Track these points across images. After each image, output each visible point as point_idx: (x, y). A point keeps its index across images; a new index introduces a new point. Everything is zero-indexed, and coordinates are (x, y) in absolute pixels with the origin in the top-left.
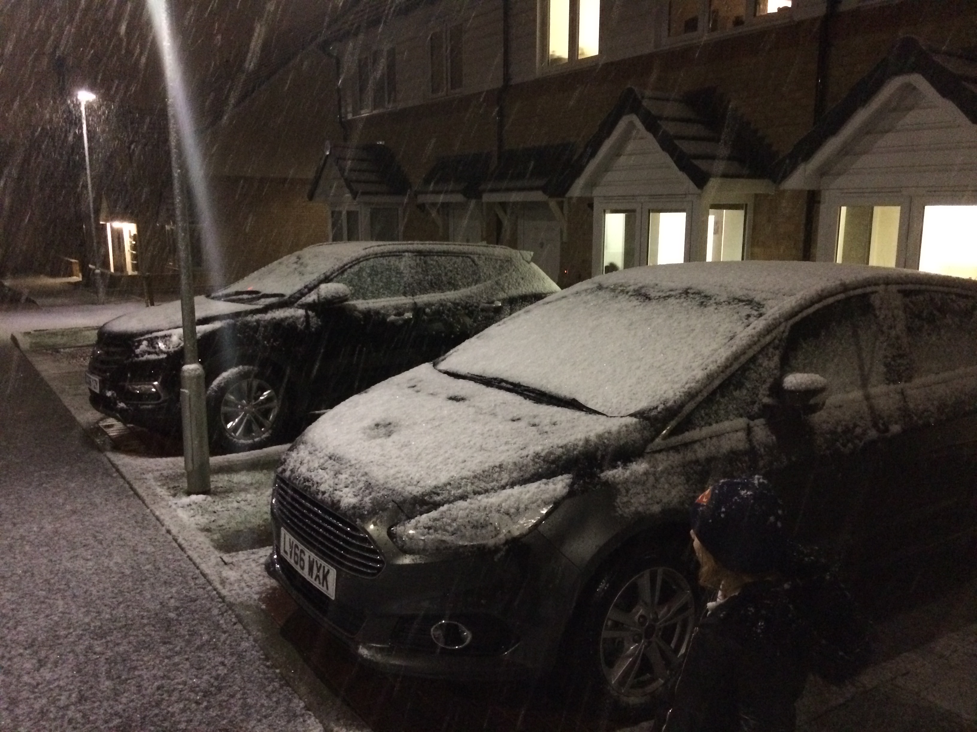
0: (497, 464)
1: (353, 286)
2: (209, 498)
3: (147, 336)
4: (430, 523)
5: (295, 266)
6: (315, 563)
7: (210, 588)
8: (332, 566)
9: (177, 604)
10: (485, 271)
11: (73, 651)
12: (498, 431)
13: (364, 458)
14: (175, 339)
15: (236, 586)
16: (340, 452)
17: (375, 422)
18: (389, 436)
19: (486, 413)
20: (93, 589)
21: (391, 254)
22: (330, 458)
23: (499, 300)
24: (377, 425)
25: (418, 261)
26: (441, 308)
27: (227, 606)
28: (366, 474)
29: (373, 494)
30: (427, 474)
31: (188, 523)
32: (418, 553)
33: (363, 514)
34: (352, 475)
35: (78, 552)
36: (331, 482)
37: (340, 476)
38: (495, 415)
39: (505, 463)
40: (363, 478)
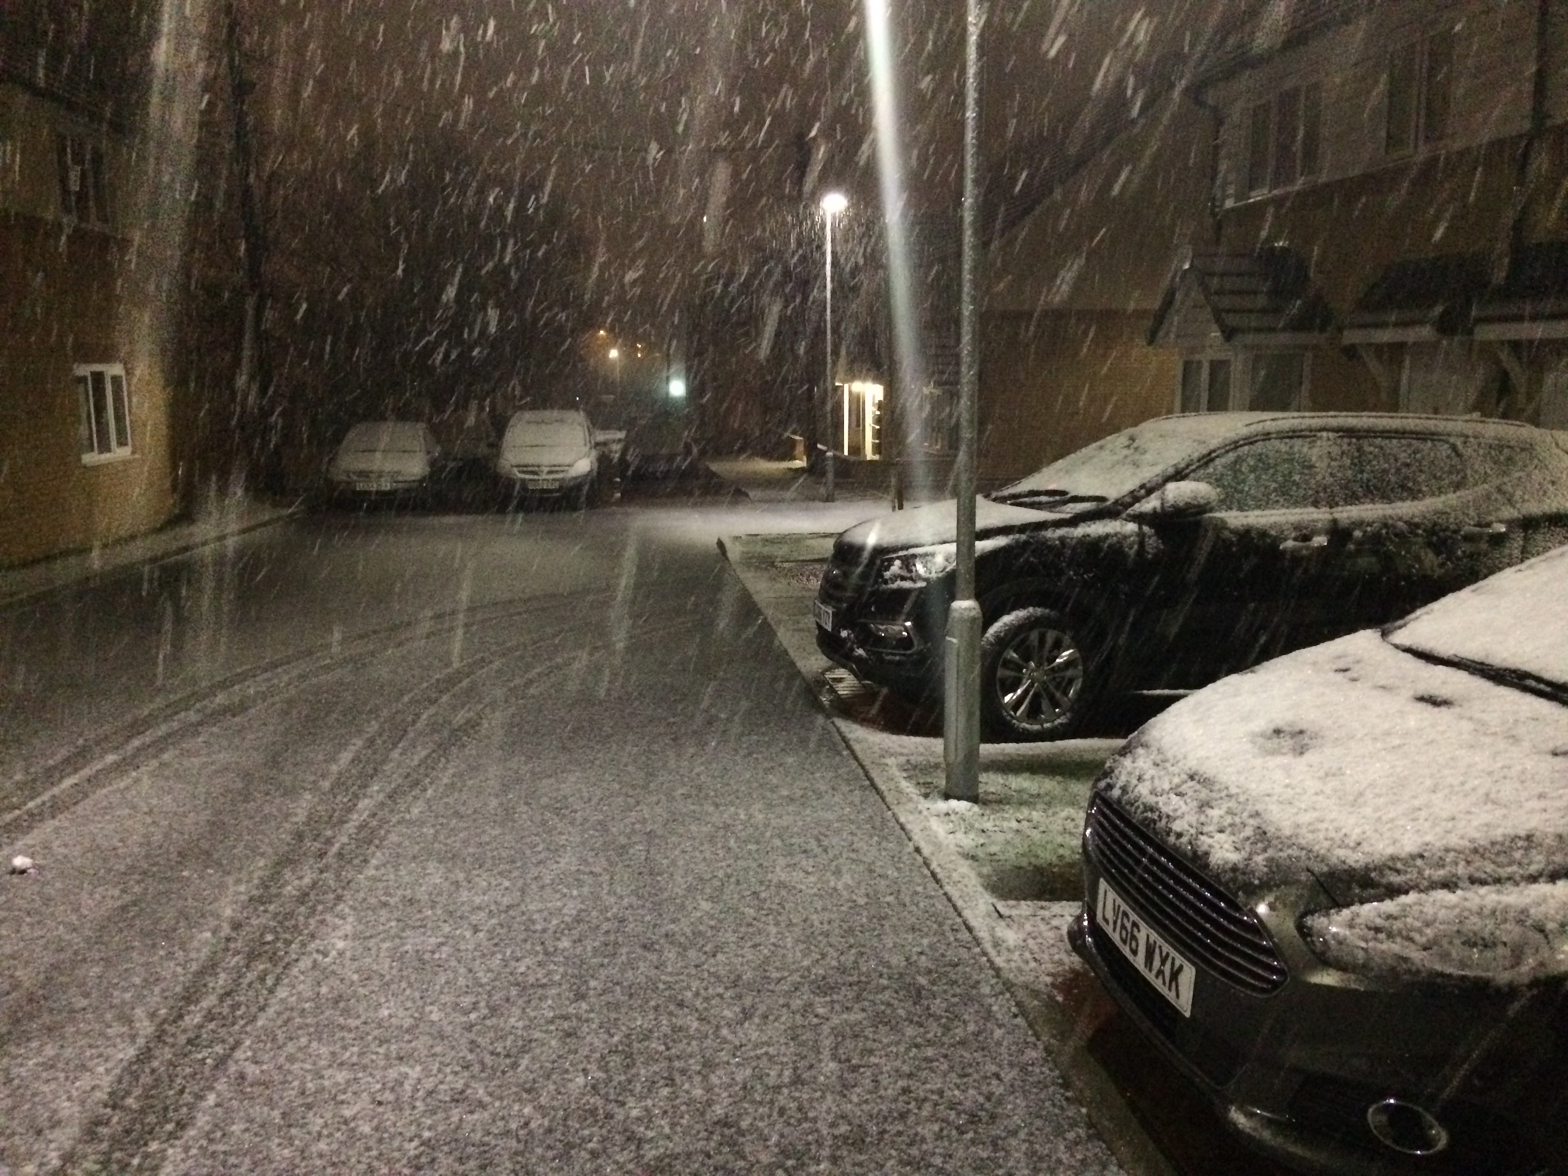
0: (1523, 833)
1: (1224, 487)
2: (976, 808)
3: (901, 553)
4: (1379, 922)
5: (1126, 452)
6: (1157, 951)
7: (977, 950)
8: (1189, 960)
9: (931, 966)
10: (1476, 467)
11: (787, 1005)
12: (1523, 772)
13: (1253, 786)
14: (939, 560)
15: (1016, 956)
16: (1208, 769)
17: (1272, 726)
18: (1302, 753)
19: (1495, 734)
20: (815, 917)
21: (1294, 434)
22: (1192, 778)
23: (1501, 521)
24: (1277, 732)
25: (1345, 447)
26: (1384, 531)
27: (1004, 984)
28: (1257, 814)
29: (1270, 853)
30: (1376, 831)
31: (945, 843)
32: (1354, 971)
33: (1251, 884)
34: (1230, 812)
35: (796, 859)
36: (1192, 818)
37: (1210, 812)
38: (1514, 739)
39: (1538, 834)
40: (1251, 822)
